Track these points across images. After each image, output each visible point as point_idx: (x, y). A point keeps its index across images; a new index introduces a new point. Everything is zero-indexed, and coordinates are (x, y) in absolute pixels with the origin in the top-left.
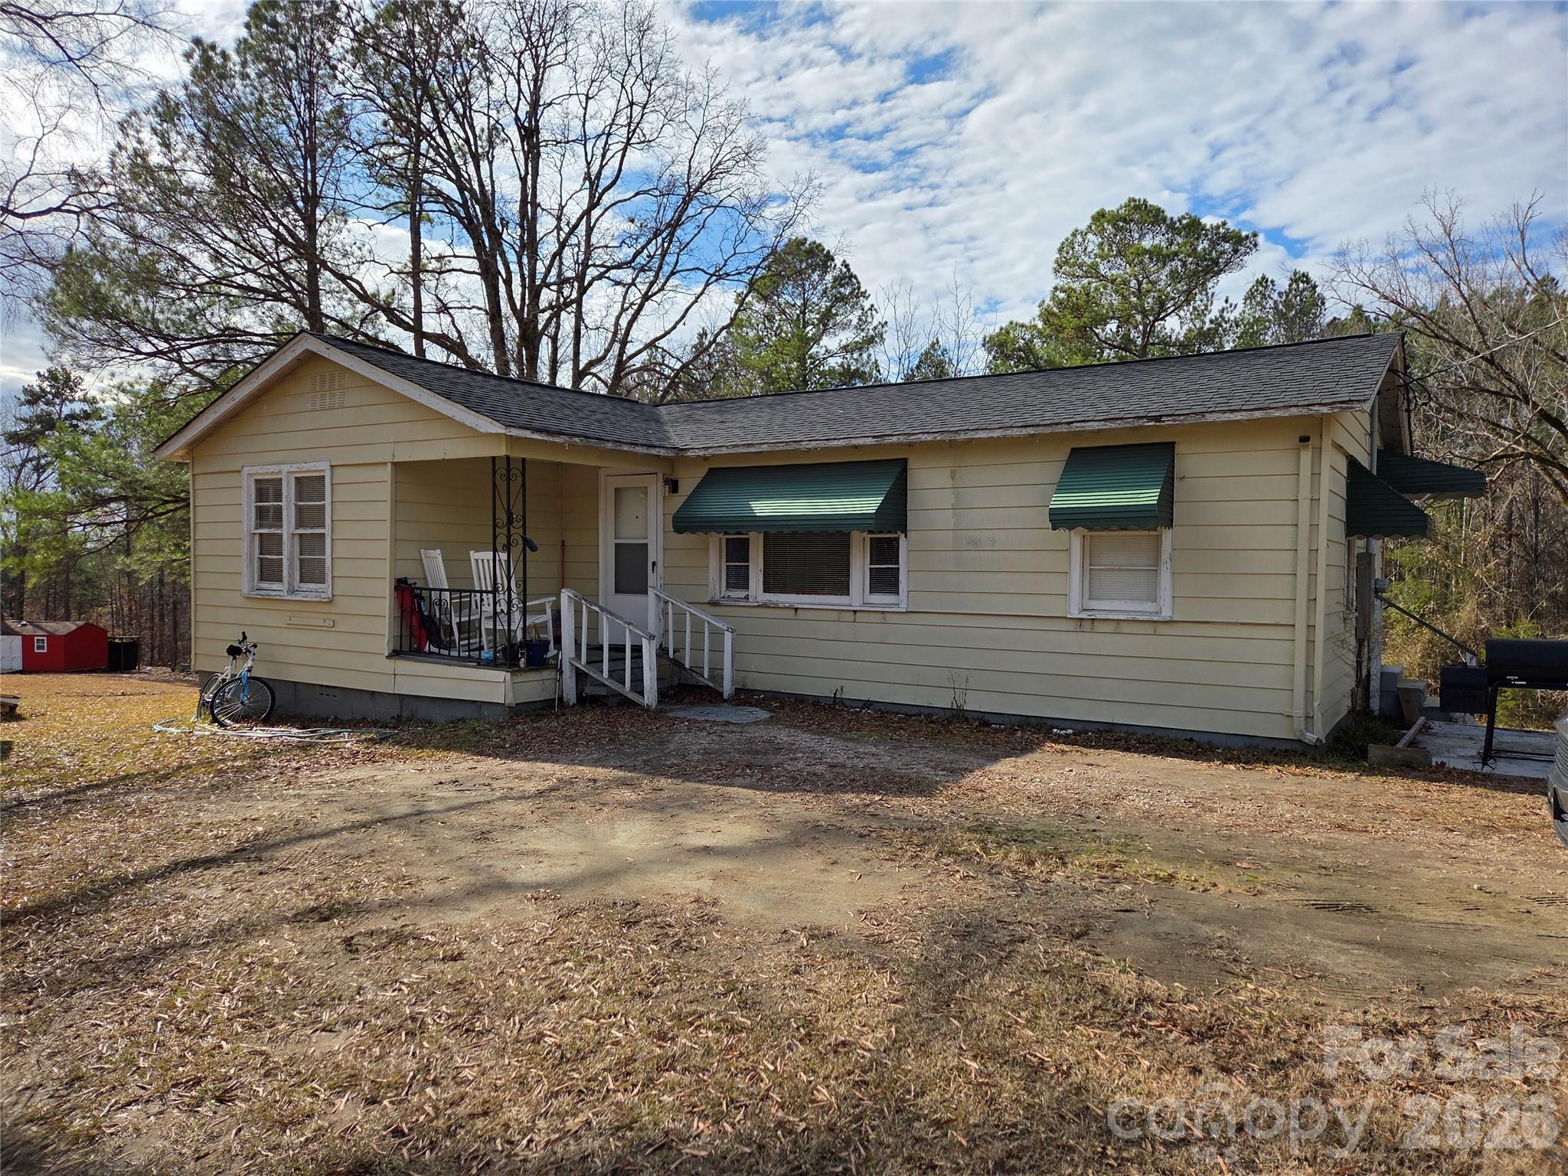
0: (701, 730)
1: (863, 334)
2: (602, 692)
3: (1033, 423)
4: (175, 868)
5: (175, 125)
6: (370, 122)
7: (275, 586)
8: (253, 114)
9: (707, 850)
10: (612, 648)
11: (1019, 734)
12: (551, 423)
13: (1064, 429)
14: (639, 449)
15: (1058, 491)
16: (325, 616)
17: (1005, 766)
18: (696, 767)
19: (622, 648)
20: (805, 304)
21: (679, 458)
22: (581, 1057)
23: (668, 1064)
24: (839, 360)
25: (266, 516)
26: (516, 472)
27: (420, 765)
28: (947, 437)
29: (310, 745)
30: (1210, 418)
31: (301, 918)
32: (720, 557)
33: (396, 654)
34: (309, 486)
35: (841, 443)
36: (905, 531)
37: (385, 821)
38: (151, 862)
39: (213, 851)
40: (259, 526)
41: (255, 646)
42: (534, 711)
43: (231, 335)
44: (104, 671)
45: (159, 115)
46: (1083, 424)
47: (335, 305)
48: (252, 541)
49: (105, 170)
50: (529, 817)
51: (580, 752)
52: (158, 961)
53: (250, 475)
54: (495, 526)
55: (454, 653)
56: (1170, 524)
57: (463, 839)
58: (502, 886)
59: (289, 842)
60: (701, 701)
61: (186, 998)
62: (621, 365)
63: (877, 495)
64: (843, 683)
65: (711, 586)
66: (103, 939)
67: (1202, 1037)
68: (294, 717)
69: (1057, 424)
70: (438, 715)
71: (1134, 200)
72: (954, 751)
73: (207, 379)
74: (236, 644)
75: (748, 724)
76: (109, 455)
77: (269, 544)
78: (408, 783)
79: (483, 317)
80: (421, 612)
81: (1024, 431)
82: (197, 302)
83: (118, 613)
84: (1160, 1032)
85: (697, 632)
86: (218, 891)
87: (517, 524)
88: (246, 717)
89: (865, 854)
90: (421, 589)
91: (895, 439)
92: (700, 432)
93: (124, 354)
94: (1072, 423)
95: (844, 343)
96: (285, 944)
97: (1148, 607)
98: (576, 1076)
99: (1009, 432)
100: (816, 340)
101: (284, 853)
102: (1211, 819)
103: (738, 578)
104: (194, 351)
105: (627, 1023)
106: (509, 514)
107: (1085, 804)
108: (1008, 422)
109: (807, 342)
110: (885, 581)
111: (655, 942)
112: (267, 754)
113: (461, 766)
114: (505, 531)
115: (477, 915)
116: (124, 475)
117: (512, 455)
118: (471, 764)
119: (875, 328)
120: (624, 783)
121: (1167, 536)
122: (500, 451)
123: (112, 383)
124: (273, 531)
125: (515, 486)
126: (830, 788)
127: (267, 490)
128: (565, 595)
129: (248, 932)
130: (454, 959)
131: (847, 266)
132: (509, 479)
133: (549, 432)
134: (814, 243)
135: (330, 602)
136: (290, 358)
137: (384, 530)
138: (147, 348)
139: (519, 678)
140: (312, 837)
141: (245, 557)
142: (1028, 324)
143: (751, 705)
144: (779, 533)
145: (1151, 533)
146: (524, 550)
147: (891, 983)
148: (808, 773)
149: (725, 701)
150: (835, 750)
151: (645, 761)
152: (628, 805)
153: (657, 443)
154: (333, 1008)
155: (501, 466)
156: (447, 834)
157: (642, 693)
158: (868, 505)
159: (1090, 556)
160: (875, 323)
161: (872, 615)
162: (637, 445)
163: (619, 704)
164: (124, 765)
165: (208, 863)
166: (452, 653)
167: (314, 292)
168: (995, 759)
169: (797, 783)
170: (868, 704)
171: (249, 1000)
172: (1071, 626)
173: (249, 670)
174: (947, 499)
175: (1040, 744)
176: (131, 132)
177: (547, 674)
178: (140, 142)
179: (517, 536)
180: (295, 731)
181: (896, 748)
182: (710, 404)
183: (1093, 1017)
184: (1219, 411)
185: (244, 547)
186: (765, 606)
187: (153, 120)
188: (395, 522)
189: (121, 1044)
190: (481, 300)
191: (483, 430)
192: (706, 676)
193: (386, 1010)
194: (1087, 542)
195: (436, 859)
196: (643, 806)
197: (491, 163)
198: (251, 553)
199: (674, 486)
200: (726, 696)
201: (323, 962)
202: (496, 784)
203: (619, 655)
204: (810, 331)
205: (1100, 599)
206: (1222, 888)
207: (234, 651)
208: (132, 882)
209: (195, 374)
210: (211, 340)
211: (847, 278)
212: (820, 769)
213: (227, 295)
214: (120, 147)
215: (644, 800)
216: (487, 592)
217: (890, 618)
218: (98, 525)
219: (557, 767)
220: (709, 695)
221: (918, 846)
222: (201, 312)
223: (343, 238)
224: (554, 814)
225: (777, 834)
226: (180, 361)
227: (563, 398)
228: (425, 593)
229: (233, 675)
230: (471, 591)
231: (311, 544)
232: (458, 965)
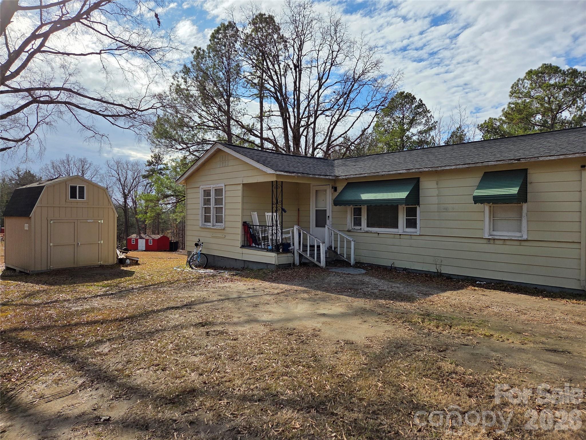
0: (338, 276)
1: (427, 126)
2: (307, 261)
3: (468, 163)
4: (168, 308)
5: (189, 75)
6: (247, 67)
7: (209, 224)
8: (212, 69)
9: (324, 315)
10: (310, 246)
11: (461, 282)
12: (291, 169)
13: (480, 165)
14: (322, 177)
15: (477, 189)
16: (222, 234)
17: (448, 294)
18: (332, 288)
19: (313, 246)
20: (403, 117)
21: (336, 179)
22: (261, 369)
23: (286, 374)
24: (417, 137)
25: (207, 202)
26: (279, 185)
27: (245, 283)
28: (434, 169)
29: (215, 275)
30: (541, 159)
31: (196, 325)
32: (351, 214)
33: (243, 247)
34: (218, 192)
35: (394, 172)
36: (418, 204)
37: (228, 299)
38: (162, 307)
39: (179, 305)
40: (205, 205)
41: (202, 243)
42: (285, 267)
43: (204, 141)
44: (168, 251)
45: (184, 72)
46: (488, 163)
47: (236, 130)
48: (202, 210)
49: (168, 93)
50: (272, 301)
51: (296, 281)
52: (156, 334)
53: (202, 188)
54: (273, 204)
55: (260, 247)
56: (526, 201)
57: (250, 306)
58: (256, 321)
59: (200, 303)
60: (343, 266)
61: (161, 344)
62: (329, 145)
63: (407, 191)
64: (394, 261)
65: (348, 225)
66: (144, 327)
67: (468, 386)
68: (213, 266)
69: (477, 163)
70: (255, 267)
71: (545, 64)
72: (430, 288)
73: (197, 156)
74: (197, 243)
75: (356, 275)
76: (169, 182)
77: (207, 210)
78: (239, 288)
79: (282, 131)
80: (250, 232)
81: (464, 166)
82: (195, 131)
83: (173, 232)
84: (453, 383)
85: (342, 241)
86: (177, 316)
87: (280, 204)
88: (198, 266)
89: (377, 320)
90: (250, 225)
91: (414, 170)
92: (346, 169)
93: (173, 150)
94: (483, 162)
95: (419, 130)
96: (190, 332)
97: (518, 234)
98: (258, 374)
99: (458, 167)
100: (408, 130)
101: (197, 307)
102: (523, 317)
103: (357, 222)
104: (192, 148)
105: (278, 362)
106: (277, 200)
107: (472, 309)
108: (458, 162)
109: (404, 131)
110: (411, 223)
111: (296, 340)
112: (202, 278)
113: (257, 284)
114: (275, 206)
115: (246, 328)
116: (173, 188)
117: (278, 180)
118: (261, 283)
119: (432, 124)
120: (305, 292)
121: (525, 206)
122: (274, 179)
123: (170, 159)
124: (208, 206)
125: (279, 190)
126: (377, 297)
127: (207, 193)
128: (296, 228)
129: (182, 328)
130: (235, 340)
131: (421, 101)
132: (277, 188)
133: (290, 172)
134: (408, 93)
135: (224, 229)
136: (213, 151)
137: (240, 206)
138: (181, 147)
139: (280, 256)
140: (207, 302)
141: (200, 215)
142: (498, 119)
143: (360, 268)
144: (372, 205)
145: (518, 205)
146: (282, 212)
147: (366, 359)
148: (371, 292)
149: (351, 266)
150: (384, 285)
151: (315, 285)
152: (304, 299)
153: (329, 174)
154: (198, 350)
155: (275, 184)
156: (245, 304)
157: (320, 262)
158: (403, 195)
159: (492, 214)
160: (432, 122)
161: (407, 236)
162: (321, 175)
163: (313, 266)
164: (163, 279)
165: (177, 308)
166: (259, 247)
167: (229, 125)
168: (444, 291)
169: (365, 295)
170: (405, 269)
171: (177, 346)
172: (485, 241)
173: (201, 251)
174: (435, 192)
175: (467, 287)
176: (176, 79)
177: (289, 255)
178: (178, 82)
179: (279, 206)
180: (212, 271)
181: (408, 285)
182: (353, 159)
183: (430, 376)
184: (545, 156)
185: (200, 212)
186: (367, 232)
187: (182, 74)
188: (243, 203)
189: (142, 354)
190: (281, 125)
191: (268, 172)
192: (345, 257)
193: (212, 352)
194: (492, 208)
195: (239, 311)
196: (309, 299)
197: (285, 78)
198: (202, 213)
199: (335, 189)
200: (352, 264)
201: (199, 338)
202: (266, 290)
203: (312, 248)
204: (406, 127)
205: (497, 231)
206: (510, 341)
207: (197, 245)
208: (155, 312)
209: (194, 155)
210: (198, 144)
211: (421, 105)
212: (376, 291)
213: (203, 129)
214: (173, 84)
215: (310, 298)
216: (271, 226)
217: (413, 237)
218: (165, 204)
219: (287, 286)
220: (346, 264)
221: (398, 318)
222: (196, 134)
223: (238, 108)
224: (280, 300)
225: (350, 312)
226: (189, 151)
227: (299, 159)
228: (252, 227)
229: (196, 253)
230: (265, 226)
231: (219, 210)
232: (235, 342)
